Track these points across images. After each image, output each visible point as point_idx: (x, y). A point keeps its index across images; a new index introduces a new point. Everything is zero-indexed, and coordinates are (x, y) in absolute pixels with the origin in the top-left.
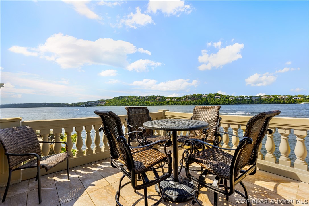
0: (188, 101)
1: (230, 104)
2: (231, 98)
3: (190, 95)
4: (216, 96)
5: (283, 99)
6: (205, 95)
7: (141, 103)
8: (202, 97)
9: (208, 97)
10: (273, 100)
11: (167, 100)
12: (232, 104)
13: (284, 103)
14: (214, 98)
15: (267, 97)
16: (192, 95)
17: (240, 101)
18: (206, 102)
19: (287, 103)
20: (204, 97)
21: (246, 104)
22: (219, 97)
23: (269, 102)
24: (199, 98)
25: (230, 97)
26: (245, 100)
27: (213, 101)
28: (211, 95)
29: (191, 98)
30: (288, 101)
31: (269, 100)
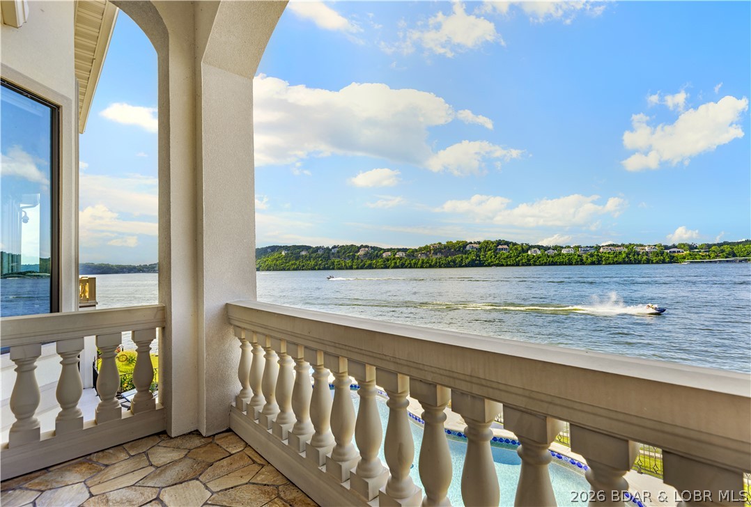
0: (434, 258)
1: (530, 265)
2: (533, 250)
3: (440, 243)
4: (500, 247)
6: (475, 243)
8: (468, 248)
9: (480, 249)
11: (384, 255)
12: (535, 265)
13: (648, 262)
14: (494, 252)
16: (444, 243)
17: (552, 257)
18: (476, 260)
19: (655, 261)
20: (473, 248)
21: (566, 265)
22: (505, 249)
24: (459, 250)
25: (530, 247)
26: (563, 255)
27: (491, 257)
28: (487, 243)
29: (440, 252)
30: (658, 259)
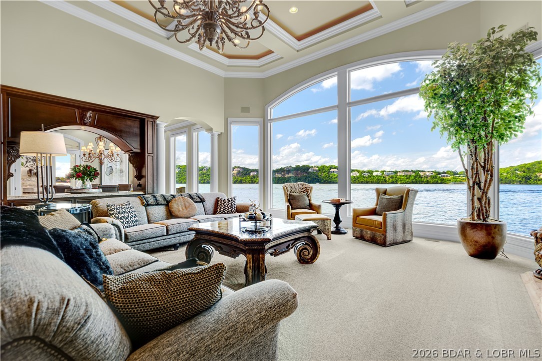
0: (287, 176)
1: (352, 183)
2: (354, 172)
3: (291, 167)
4: (332, 170)
5: (427, 177)
6: (315, 167)
7: (205, 179)
8: (310, 170)
9: (319, 171)
10: (413, 178)
11: (251, 174)
12: (355, 183)
13: (427, 182)
14: (328, 173)
15: (406, 173)
16: (294, 166)
17: (366, 178)
18: (316, 178)
19: (432, 182)
20: (313, 170)
21: (375, 183)
22: (335, 172)
23: (407, 180)
24: (304, 171)
26: (374, 176)
27: (326, 177)
28: (323, 167)
29: (291, 172)
30: (434, 180)
31: (408, 178)
